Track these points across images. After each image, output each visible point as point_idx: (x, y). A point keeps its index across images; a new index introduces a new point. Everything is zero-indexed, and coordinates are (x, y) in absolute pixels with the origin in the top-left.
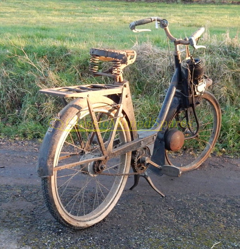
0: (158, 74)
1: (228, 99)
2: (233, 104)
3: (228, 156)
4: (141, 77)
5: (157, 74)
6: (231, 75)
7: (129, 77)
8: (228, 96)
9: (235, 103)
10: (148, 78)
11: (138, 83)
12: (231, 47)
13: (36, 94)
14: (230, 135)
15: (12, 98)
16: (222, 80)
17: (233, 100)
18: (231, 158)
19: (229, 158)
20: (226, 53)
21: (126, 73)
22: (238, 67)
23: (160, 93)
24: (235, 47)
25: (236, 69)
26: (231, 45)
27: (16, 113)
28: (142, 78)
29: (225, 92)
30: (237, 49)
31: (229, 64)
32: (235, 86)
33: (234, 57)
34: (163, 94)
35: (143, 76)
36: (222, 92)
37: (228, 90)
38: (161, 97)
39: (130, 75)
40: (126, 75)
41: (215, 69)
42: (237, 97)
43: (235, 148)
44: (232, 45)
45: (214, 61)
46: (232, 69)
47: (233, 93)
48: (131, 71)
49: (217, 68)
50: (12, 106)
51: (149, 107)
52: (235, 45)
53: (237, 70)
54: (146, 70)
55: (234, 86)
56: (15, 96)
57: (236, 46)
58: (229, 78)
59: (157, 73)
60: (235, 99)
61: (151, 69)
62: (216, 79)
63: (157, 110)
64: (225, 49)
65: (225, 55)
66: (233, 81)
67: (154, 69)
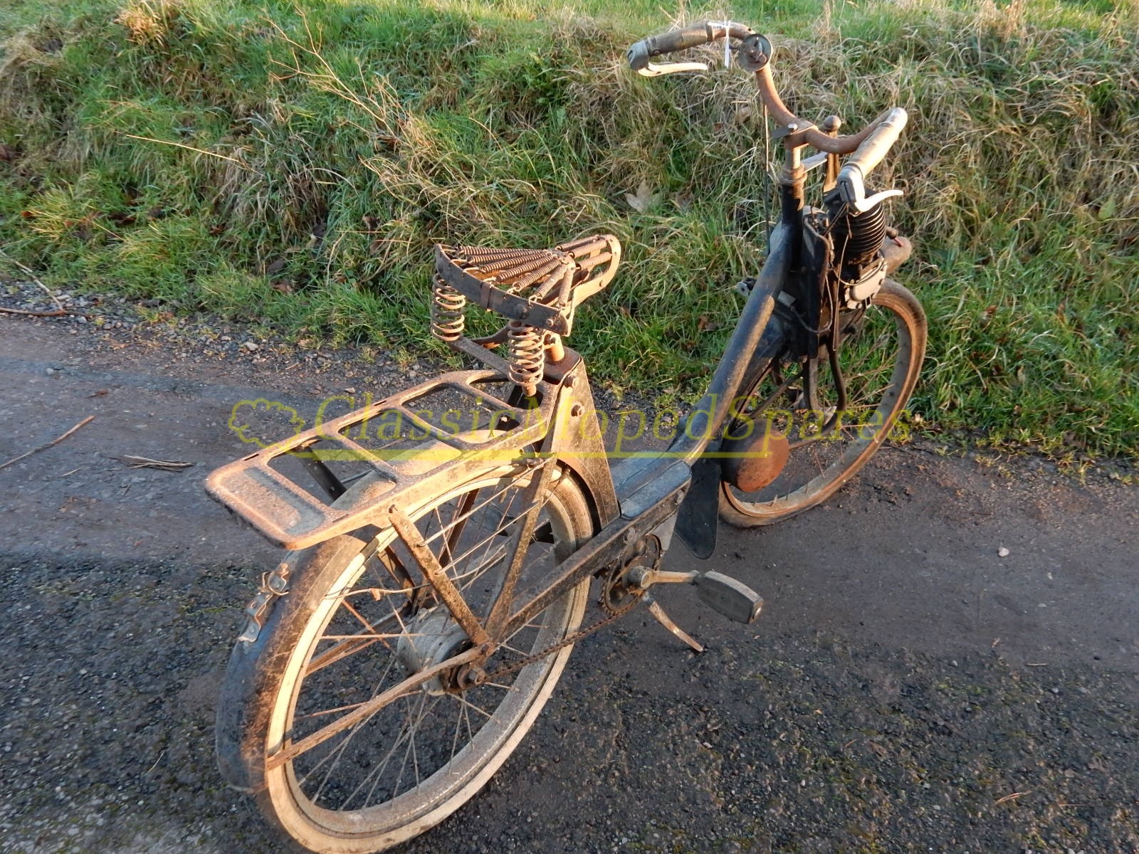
0: (739, 128)
1: (957, 229)
2: (972, 244)
3: (929, 445)
4: (687, 132)
5: (735, 128)
6: (978, 143)
7: (649, 132)
8: (959, 218)
9: (977, 240)
10: (708, 138)
11: (674, 152)
12: (994, 38)
13: (369, 184)
14: (946, 366)
15: (300, 194)
16: (946, 158)
17: (971, 230)
18: (938, 454)
19: (931, 453)
20: (972, 58)
21: (639, 120)
22: (1005, 115)
23: (740, 190)
24: (1008, 40)
25: (1000, 125)
26: (993, 30)
27: (309, 245)
28: (688, 136)
29: (949, 202)
30: (1014, 45)
31: (980, 102)
32: (986, 179)
33: (996, 76)
34: (749, 198)
35: (692, 130)
36: (939, 204)
37: (959, 195)
38: (742, 206)
39: (652, 125)
40: (638, 128)
41: (928, 121)
42: (988, 221)
43: (955, 414)
44: (999, 28)
45: (927, 91)
46: (985, 120)
47: (976, 210)
48: (657, 114)
49: (934, 118)
50: (302, 218)
51: (702, 248)
52: (1009, 31)
53: (1003, 128)
54: (702, 112)
55: (983, 182)
56: (310, 187)
57: (1013, 36)
58: (971, 152)
59: (737, 123)
60: (979, 227)
61: (719, 107)
62: (927, 153)
63: (725, 254)
64: (971, 44)
65: (968, 64)
66: (982, 163)
67: (729, 109)
